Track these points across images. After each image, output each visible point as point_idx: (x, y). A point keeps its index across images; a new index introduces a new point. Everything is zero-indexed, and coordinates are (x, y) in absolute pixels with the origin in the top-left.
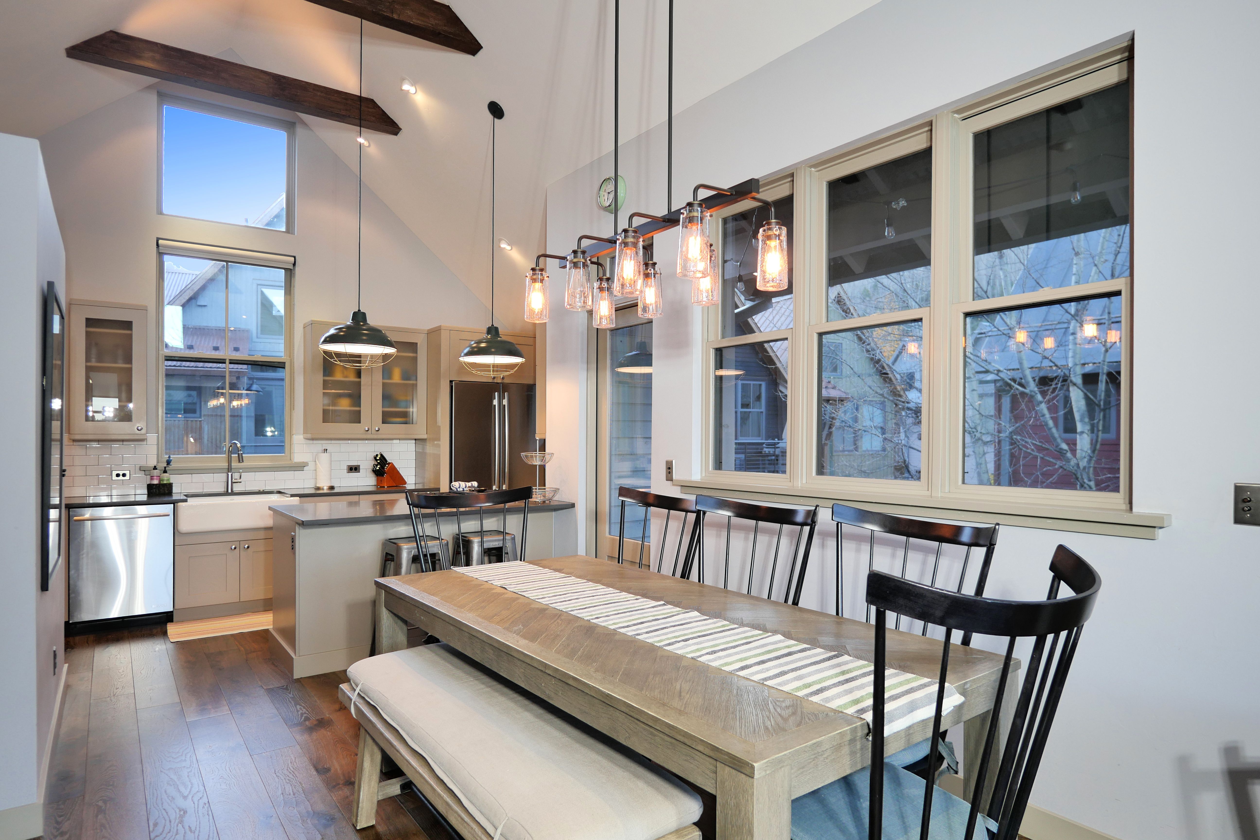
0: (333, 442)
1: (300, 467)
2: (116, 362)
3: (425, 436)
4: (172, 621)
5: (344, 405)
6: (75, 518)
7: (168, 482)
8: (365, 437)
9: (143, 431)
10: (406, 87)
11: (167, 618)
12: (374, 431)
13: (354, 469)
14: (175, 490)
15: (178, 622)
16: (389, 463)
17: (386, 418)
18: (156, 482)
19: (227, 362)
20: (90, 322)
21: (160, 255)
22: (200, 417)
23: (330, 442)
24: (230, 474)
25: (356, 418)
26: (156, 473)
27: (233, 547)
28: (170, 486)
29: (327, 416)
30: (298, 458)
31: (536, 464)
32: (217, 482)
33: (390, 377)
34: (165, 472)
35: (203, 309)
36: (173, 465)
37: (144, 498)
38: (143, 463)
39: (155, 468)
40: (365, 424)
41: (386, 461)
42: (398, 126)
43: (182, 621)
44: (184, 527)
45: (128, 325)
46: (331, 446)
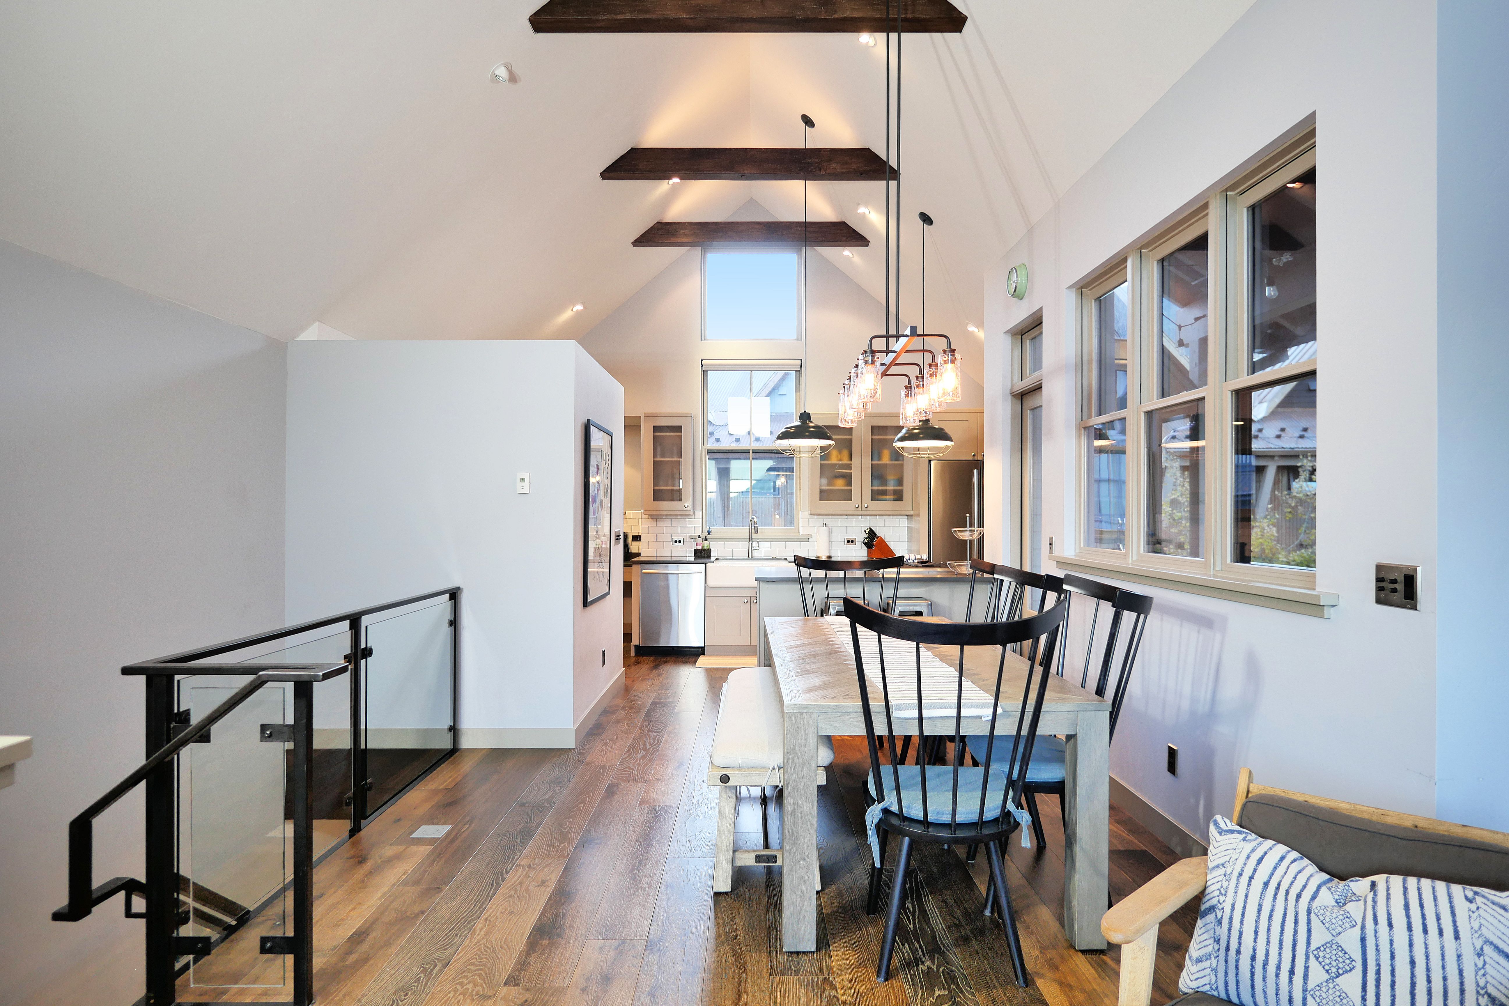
0: (832, 517)
1: (806, 539)
2: (673, 458)
3: (911, 513)
4: (704, 654)
5: (840, 484)
6: (643, 571)
7: (707, 548)
8: (856, 513)
9: (689, 509)
10: (862, 210)
11: (700, 651)
12: (863, 508)
13: (850, 541)
14: (712, 554)
15: (708, 655)
16: (878, 537)
17: (876, 496)
18: (699, 547)
19: (751, 452)
20: (656, 429)
21: (705, 372)
22: (779, 495)
23: (830, 517)
24: (750, 543)
25: (847, 496)
26: (700, 540)
27: (746, 601)
28: (709, 551)
29: (825, 495)
30: (804, 531)
31: (967, 539)
32: (741, 550)
33: (880, 459)
34: (706, 540)
35: (784, 396)
36: (712, 535)
37: (692, 559)
38: (692, 533)
39: (699, 537)
40: (855, 502)
41: (876, 535)
42: (866, 239)
43: (711, 655)
44: (710, 583)
45: (679, 429)
46: (831, 522)
